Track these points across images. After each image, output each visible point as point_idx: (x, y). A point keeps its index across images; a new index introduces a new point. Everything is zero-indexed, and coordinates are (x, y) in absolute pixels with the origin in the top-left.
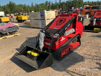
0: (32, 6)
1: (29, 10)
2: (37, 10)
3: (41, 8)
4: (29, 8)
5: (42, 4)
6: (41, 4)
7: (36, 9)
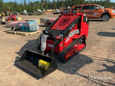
0: (25, 4)
1: (21, 9)
2: (31, 9)
3: (35, 7)
4: (20, 7)
5: (37, 2)
6: (35, 2)
7: (29, 8)
